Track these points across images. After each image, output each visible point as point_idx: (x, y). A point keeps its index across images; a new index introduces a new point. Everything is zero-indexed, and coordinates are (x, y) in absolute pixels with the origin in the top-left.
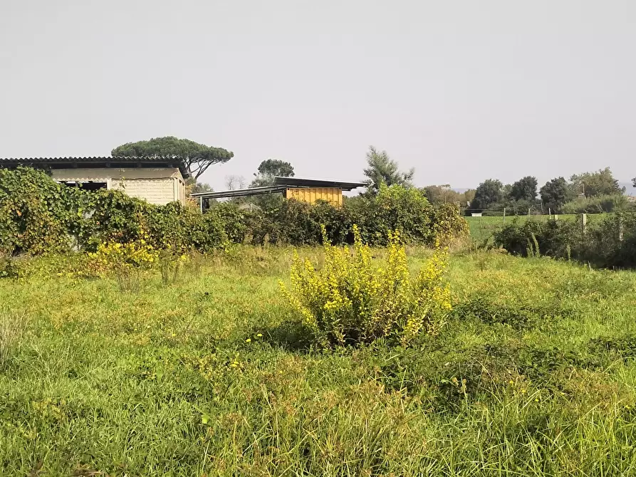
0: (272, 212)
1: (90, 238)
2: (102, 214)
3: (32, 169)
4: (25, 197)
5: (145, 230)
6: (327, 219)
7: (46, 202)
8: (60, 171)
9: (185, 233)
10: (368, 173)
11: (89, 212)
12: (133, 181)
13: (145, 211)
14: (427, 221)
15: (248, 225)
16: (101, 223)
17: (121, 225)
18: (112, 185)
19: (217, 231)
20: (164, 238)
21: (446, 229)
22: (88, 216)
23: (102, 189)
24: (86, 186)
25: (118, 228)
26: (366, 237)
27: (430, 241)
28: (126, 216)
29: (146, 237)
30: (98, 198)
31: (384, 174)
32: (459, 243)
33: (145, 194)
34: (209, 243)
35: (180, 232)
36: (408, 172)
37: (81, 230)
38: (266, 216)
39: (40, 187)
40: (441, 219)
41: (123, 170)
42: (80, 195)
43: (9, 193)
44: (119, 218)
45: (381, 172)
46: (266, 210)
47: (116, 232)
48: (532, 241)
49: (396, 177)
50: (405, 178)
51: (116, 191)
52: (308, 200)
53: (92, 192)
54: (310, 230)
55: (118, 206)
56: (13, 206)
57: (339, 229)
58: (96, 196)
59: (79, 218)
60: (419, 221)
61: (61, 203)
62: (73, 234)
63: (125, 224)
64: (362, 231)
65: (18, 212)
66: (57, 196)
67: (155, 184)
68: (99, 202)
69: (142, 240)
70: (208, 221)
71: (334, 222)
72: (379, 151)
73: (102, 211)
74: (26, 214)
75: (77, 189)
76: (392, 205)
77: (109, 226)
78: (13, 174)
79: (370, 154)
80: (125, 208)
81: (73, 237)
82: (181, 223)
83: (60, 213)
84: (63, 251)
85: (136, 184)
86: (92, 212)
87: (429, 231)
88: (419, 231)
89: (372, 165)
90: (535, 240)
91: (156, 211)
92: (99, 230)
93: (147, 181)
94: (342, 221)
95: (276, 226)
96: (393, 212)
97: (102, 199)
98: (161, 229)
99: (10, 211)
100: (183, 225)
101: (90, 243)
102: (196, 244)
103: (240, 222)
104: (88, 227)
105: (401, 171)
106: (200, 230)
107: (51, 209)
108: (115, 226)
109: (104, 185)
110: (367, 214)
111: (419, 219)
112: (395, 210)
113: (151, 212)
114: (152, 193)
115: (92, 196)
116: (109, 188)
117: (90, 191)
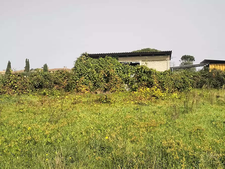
0: (205, 74)
1: (133, 85)
2: (138, 75)
3: (111, 57)
4: (108, 69)
5: (156, 82)
7: (116, 71)
8: (121, 58)
9: (173, 83)
11: (133, 75)
12: (150, 62)
13: (156, 74)
16: (138, 79)
17: (146, 80)
18: (142, 63)
19: (187, 82)
20: (165, 85)
22: (132, 76)
23: (138, 65)
24: (132, 64)
25: (145, 81)
28: (148, 76)
29: (157, 85)
30: (136, 69)
33: (155, 67)
34: (183, 88)
35: (171, 83)
37: (130, 82)
39: (114, 64)
41: (146, 57)
42: (129, 68)
43: (102, 67)
44: (145, 77)
47: (144, 83)
51: (144, 66)
52: (221, 69)
53: (134, 66)
55: (144, 72)
56: (104, 72)
58: (136, 68)
59: (129, 77)
61: (122, 71)
62: (126, 83)
63: (148, 80)
65: (106, 75)
66: (120, 68)
67: (159, 63)
68: (137, 71)
69: (155, 86)
70: (182, 78)
73: (138, 74)
74: (109, 75)
75: (128, 65)
77: (141, 80)
78: (104, 60)
80: (147, 73)
81: (126, 85)
83: (122, 75)
84: (123, 91)
85: (151, 63)
86: (134, 75)
91: (160, 74)
92: (136, 82)
93: (156, 61)
95: (207, 80)
97: (138, 69)
98: (163, 82)
99: (103, 74)
100: (172, 80)
101: (133, 87)
102: (178, 88)
103: (191, 79)
104: (133, 81)
106: (179, 82)
107: (118, 73)
108: (144, 80)
113: (158, 74)
114: (158, 67)
115: (134, 68)
116: (141, 65)
117: (133, 66)
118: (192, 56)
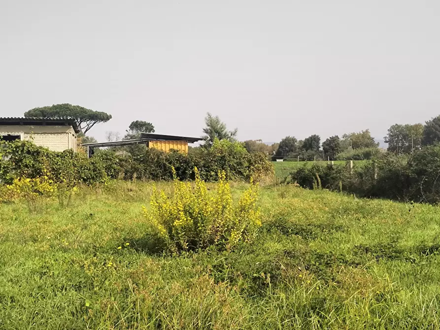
0: (139, 157)
1: (8, 175)
2: (16, 158)
5: (48, 169)
6: (177, 162)
9: (76, 172)
10: (206, 131)
11: (7, 156)
12: (40, 135)
13: (47, 156)
14: (246, 164)
15: (121, 166)
16: (16, 164)
17: (30, 166)
18: (24, 137)
19: (99, 170)
20: (61, 175)
21: (259, 170)
22: (7, 159)
23: (17, 140)
24: (5, 138)
25: (28, 168)
26: (204, 175)
27: (247, 178)
28: (34, 159)
29: (48, 174)
30: (14, 146)
31: (217, 132)
32: (268, 180)
33: (49, 143)
34: (93, 178)
35: (72, 171)
36: (233, 131)
37: (2, 169)
38: (135, 160)
40: (255, 163)
41: (32, 127)
42: (1, 144)
44: (29, 161)
45: (215, 130)
46: (135, 156)
47: (27, 170)
48: (316, 178)
49: (225, 134)
50: (231, 135)
51: (27, 142)
52: (164, 149)
53: (10, 142)
54: (165, 170)
55: (29, 152)
57: (186, 169)
58: (13, 145)
59: (0, 161)
60: (240, 164)
63: (33, 165)
64: (201, 170)
67: (55, 137)
68: (14, 149)
69: (45, 176)
70: (93, 163)
71: (182, 164)
72: (213, 116)
73: (17, 156)
76: (222, 153)
77: (22, 166)
79: (208, 118)
80: (33, 154)
82: (74, 164)
85: (41, 137)
86: (10, 156)
87: (247, 172)
88: (240, 171)
89: (209, 126)
90: (319, 179)
91: (55, 156)
92: (15, 169)
93: (49, 135)
94: (188, 164)
95: (141, 167)
96: (223, 158)
97: (17, 147)
98: (59, 169)
100: (75, 166)
101: (8, 178)
102: (84, 179)
103: (116, 164)
104: (7, 167)
105: (228, 130)
106: (87, 169)
108: (26, 166)
109: (18, 137)
110: (205, 159)
111: (241, 163)
112: (224, 156)
113: (52, 156)
114: (53, 143)
115: (10, 145)
116: (22, 139)
117: (8, 141)
118: (149, 123)
